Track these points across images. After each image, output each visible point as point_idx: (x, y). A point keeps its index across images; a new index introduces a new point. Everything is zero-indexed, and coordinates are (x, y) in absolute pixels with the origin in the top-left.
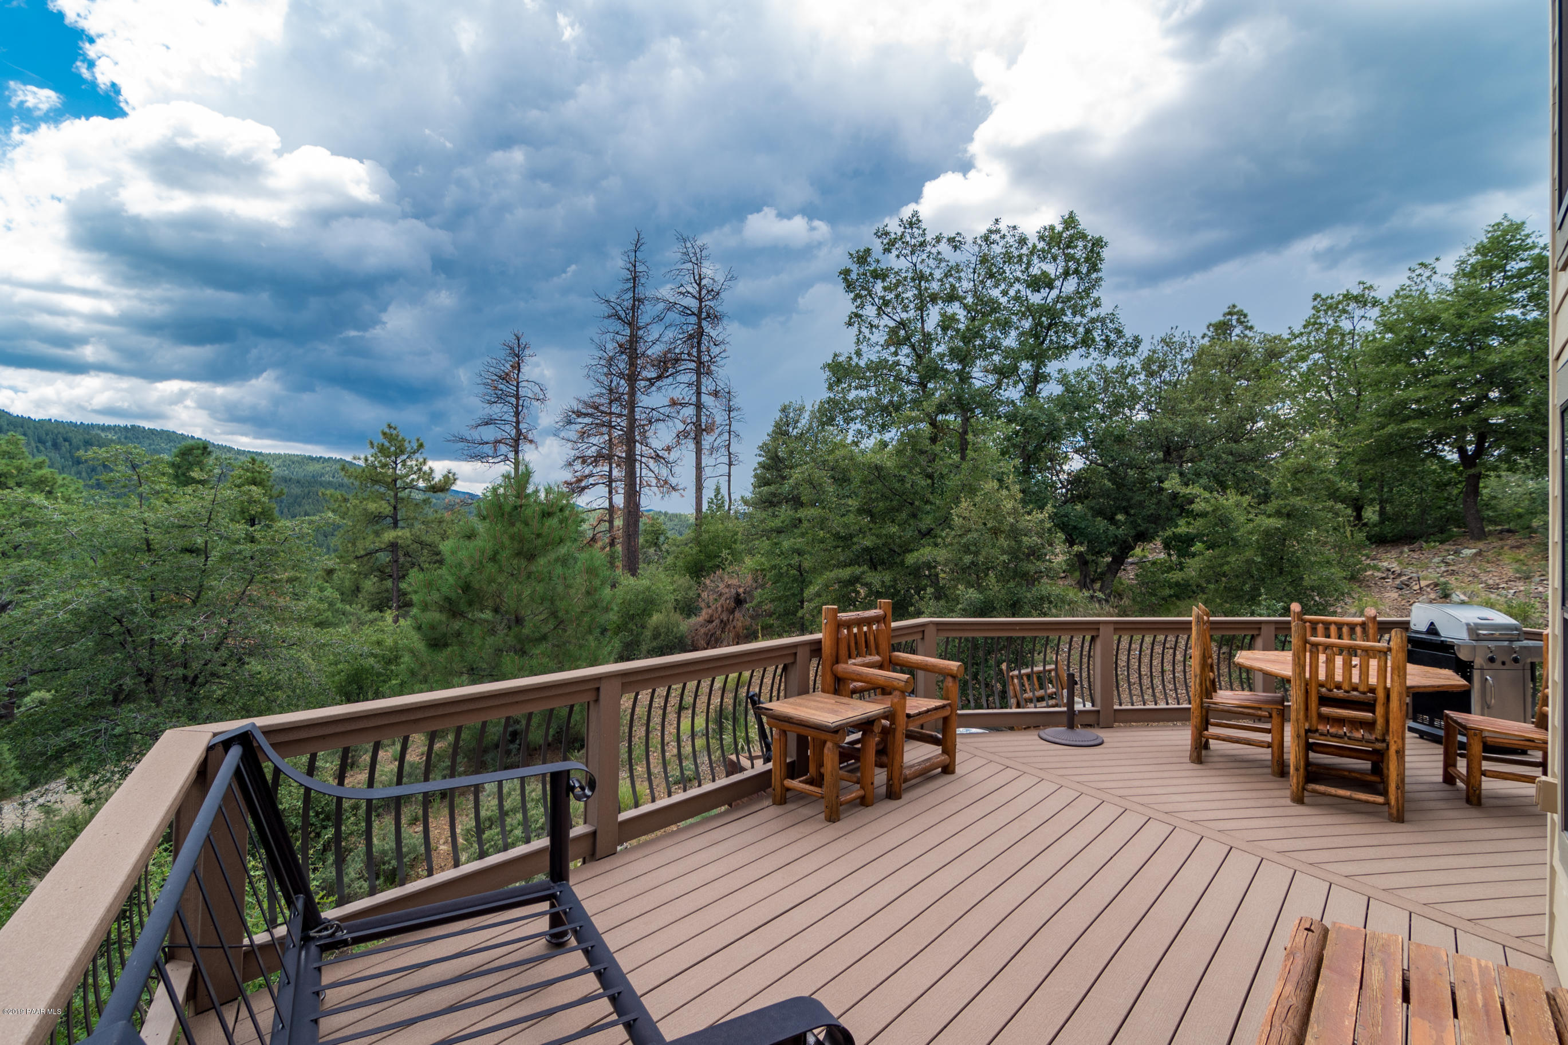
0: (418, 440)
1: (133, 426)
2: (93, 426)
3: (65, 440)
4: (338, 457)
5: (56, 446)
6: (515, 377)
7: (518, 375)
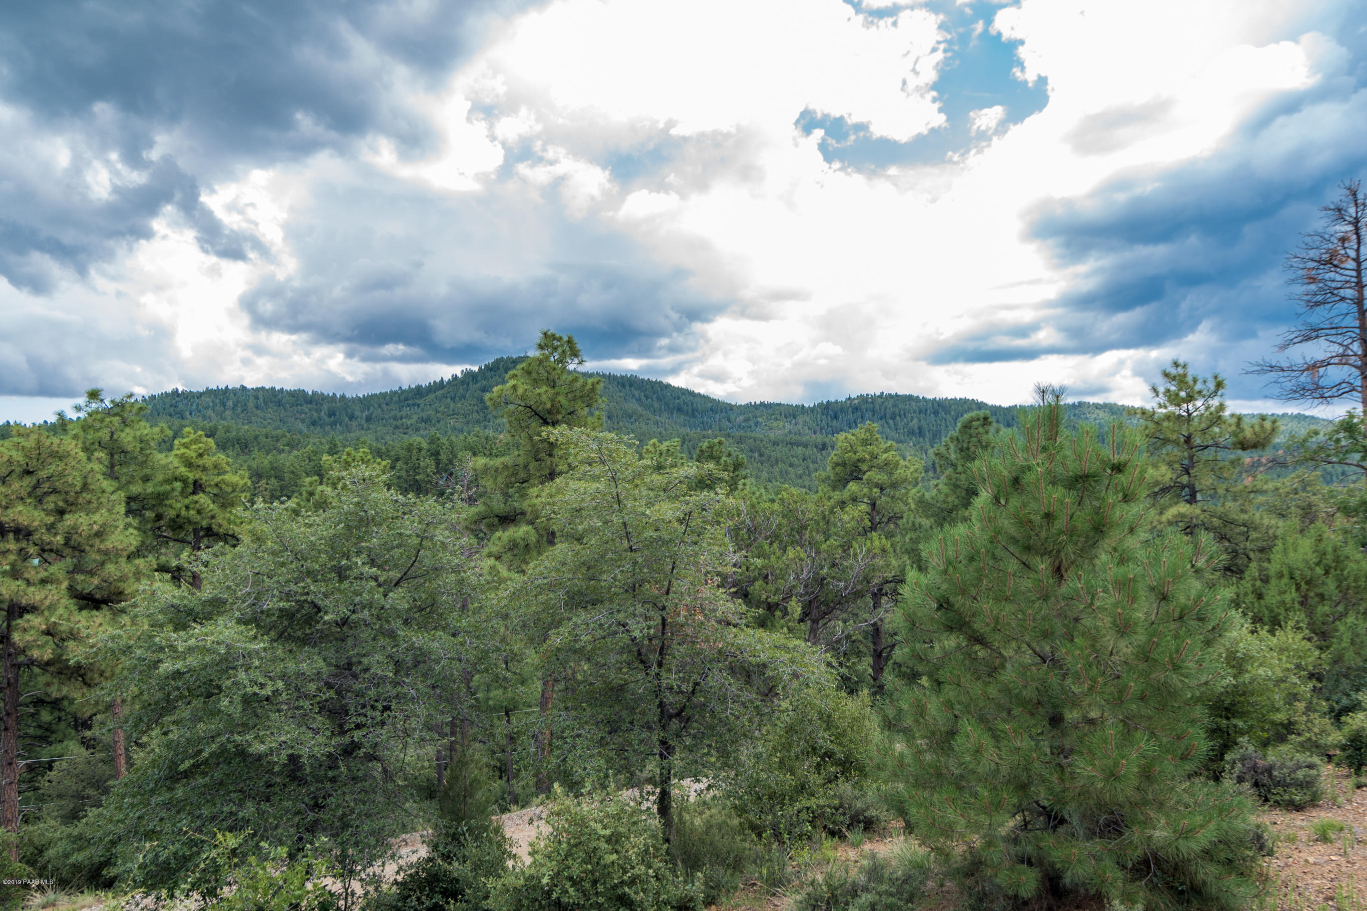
0: (1216, 377)
1: (1079, 403)
4: (1296, 412)
6: (1352, 254)
7: (1358, 250)
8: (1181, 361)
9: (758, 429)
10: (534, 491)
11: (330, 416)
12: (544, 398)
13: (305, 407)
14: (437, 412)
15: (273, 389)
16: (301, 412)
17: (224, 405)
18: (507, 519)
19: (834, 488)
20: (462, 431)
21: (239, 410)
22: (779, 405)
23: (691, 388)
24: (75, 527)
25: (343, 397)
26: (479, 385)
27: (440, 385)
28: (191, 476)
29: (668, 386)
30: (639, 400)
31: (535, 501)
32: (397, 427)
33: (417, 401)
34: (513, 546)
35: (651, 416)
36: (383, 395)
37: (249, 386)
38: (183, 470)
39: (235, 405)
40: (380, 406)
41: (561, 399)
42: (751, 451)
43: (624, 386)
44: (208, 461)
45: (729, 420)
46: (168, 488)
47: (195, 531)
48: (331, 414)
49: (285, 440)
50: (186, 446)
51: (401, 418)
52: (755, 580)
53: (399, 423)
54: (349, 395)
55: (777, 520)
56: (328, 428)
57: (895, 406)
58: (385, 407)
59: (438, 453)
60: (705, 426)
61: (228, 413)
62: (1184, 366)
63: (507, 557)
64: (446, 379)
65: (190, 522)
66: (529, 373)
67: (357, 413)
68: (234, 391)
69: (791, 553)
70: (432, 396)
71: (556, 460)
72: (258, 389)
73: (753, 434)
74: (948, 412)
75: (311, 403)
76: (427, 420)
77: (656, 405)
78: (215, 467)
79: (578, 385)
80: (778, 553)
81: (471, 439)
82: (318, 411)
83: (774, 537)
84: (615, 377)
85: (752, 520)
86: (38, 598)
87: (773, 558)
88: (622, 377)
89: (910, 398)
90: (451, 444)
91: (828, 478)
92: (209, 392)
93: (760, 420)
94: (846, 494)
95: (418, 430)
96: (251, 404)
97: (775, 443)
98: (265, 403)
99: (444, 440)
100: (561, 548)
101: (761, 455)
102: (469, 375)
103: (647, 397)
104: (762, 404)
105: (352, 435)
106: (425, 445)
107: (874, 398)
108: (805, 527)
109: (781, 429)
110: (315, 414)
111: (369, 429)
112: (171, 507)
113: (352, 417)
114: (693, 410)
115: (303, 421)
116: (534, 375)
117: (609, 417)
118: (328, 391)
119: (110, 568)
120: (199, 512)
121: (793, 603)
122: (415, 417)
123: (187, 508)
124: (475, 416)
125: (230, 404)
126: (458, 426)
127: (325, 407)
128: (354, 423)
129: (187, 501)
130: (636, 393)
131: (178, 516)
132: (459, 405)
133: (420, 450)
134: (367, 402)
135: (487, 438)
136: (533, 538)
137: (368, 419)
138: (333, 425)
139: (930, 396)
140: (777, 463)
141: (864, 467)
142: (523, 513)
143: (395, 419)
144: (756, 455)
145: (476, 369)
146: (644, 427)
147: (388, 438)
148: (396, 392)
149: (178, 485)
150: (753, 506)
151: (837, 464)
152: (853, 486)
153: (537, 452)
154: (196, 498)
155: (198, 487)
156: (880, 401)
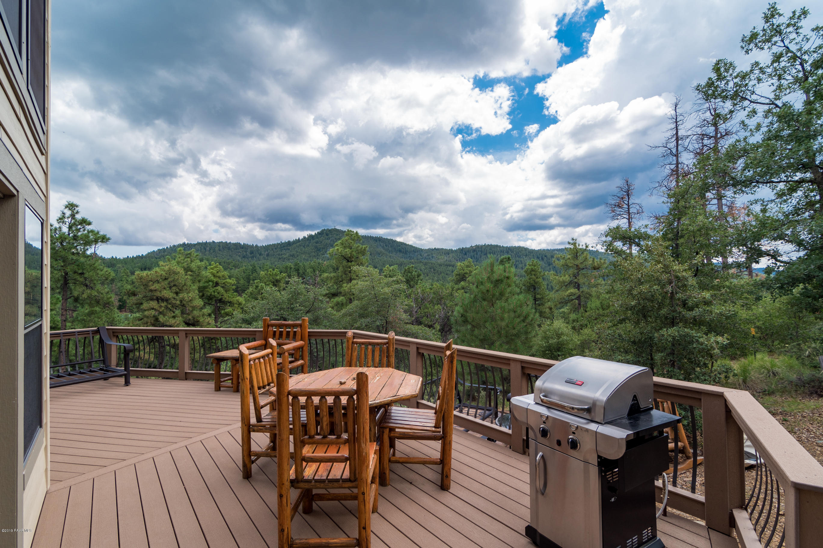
2: (554, 250)
3: (545, 256)
5: (542, 259)
6: (626, 202)
7: (628, 201)
8: (575, 238)
9: (433, 259)
10: (345, 285)
11: (251, 254)
12: (348, 253)
13: (240, 250)
14: (297, 252)
15: (226, 242)
16: (239, 252)
17: (205, 249)
18: (334, 295)
19: (456, 284)
20: (307, 260)
21: (212, 251)
22: (442, 249)
23: (405, 242)
24: (183, 298)
25: (257, 246)
26: (315, 241)
27: (298, 241)
28: (215, 280)
29: (395, 241)
30: (383, 247)
31: (345, 288)
32: (280, 259)
33: (289, 248)
34: (337, 304)
35: (388, 254)
36: (274, 245)
37: (216, 241)
38: (212, 278)
39: (210, 249)
40: (272, 250)
41: (354, 253)
42: (430, 268)
43: (376, 241)
44: (220, 274)
45: (421, 255)
46: (207, 284)
47: (216, 300)
48: (252, 253)
49: (232, 264)
50: (212, 269)
51: (282, 255)
52: (424, 316)
53: (281, 257)
54: (259, 245)
55: (432, 295)
56: (250, 259)
57: (490, 249)
58: (274, 250)
59: (298, 270)
60: (411, 258)
61: (207, 252)
62: (576, 240)
63: (335, 308)
64: (301, 238)
65: (215, 297)
66: (343, 244)
67: (263, 253)
68: (210, 243)
69: (436, 307)
70: (295, 245)
71: (352, 274)
72: (220, 243)
73: (431, 261)
74: (512, 252)
75: (243, 248)
76: (293, 256)
77: (390, 249)
78: (223, 277)
79: (360, 248)
80: (432, 307)
81: (312, 264)
82: (246, 252)
83: (431, 302)
84: (373, 237)
85: (423, 295)
86: (173, 322)
87: (430, 309)
88: (376, 237)
89: (497, 246)
90: (304, 266)
91: (454, 280)
92: (199, 244)
93: (434, 255)
94: (460, 286)
95: (289, 260)
96: (217, 249)
97: (440, 265)
98: (223, 248)
99: (301, 264)
100: (356, 302)
101: (434, 270)
102: (311, 236)
103: (386, 246)
104: (435, 249)
105: (261, 262)
106: (292, 266)
107: (482, 246)
108: (442, 298)
109: (443, 259)
110: (245, 253)
111: (268, 259)
112: (208, 291)
113: (260, 254)
114: (406, 251)
115: (239, 256)
116: (344, 245)
117: (371, 254)
118: (250, 243)
119: (195, 312)
120: (218, 293)
121: (436, 325)
122: (288, 254)
123: (214, 292)
124: (313, 254)
125: (208, 249)
126: (306, 258)
127: (249, 250)
128: (262, 257)
129: (214, 289)
130: (382, 244)
131: (211, 295)
132: (306, 249)
133: (291, 268)
134: (267, 248)
135: (319, 263)
136: (345, 301)
137: (268, 255)
138: (252, 257)
139: (505, 245)
140: (441, 273)
141: (467, 276)
142: (341, 293)
143: (279, 255)
144: (432, 270)
145: (313, 233)
146: (385, 258)
147: (276, 263)
148: (279, 244)
149: (211, 283)
150: (423, 290)
151: (457, 275)
152: (462, 283)
153: (346, 271)
154: (217, 288)
155: (217, 284)
156: (484, 247)
